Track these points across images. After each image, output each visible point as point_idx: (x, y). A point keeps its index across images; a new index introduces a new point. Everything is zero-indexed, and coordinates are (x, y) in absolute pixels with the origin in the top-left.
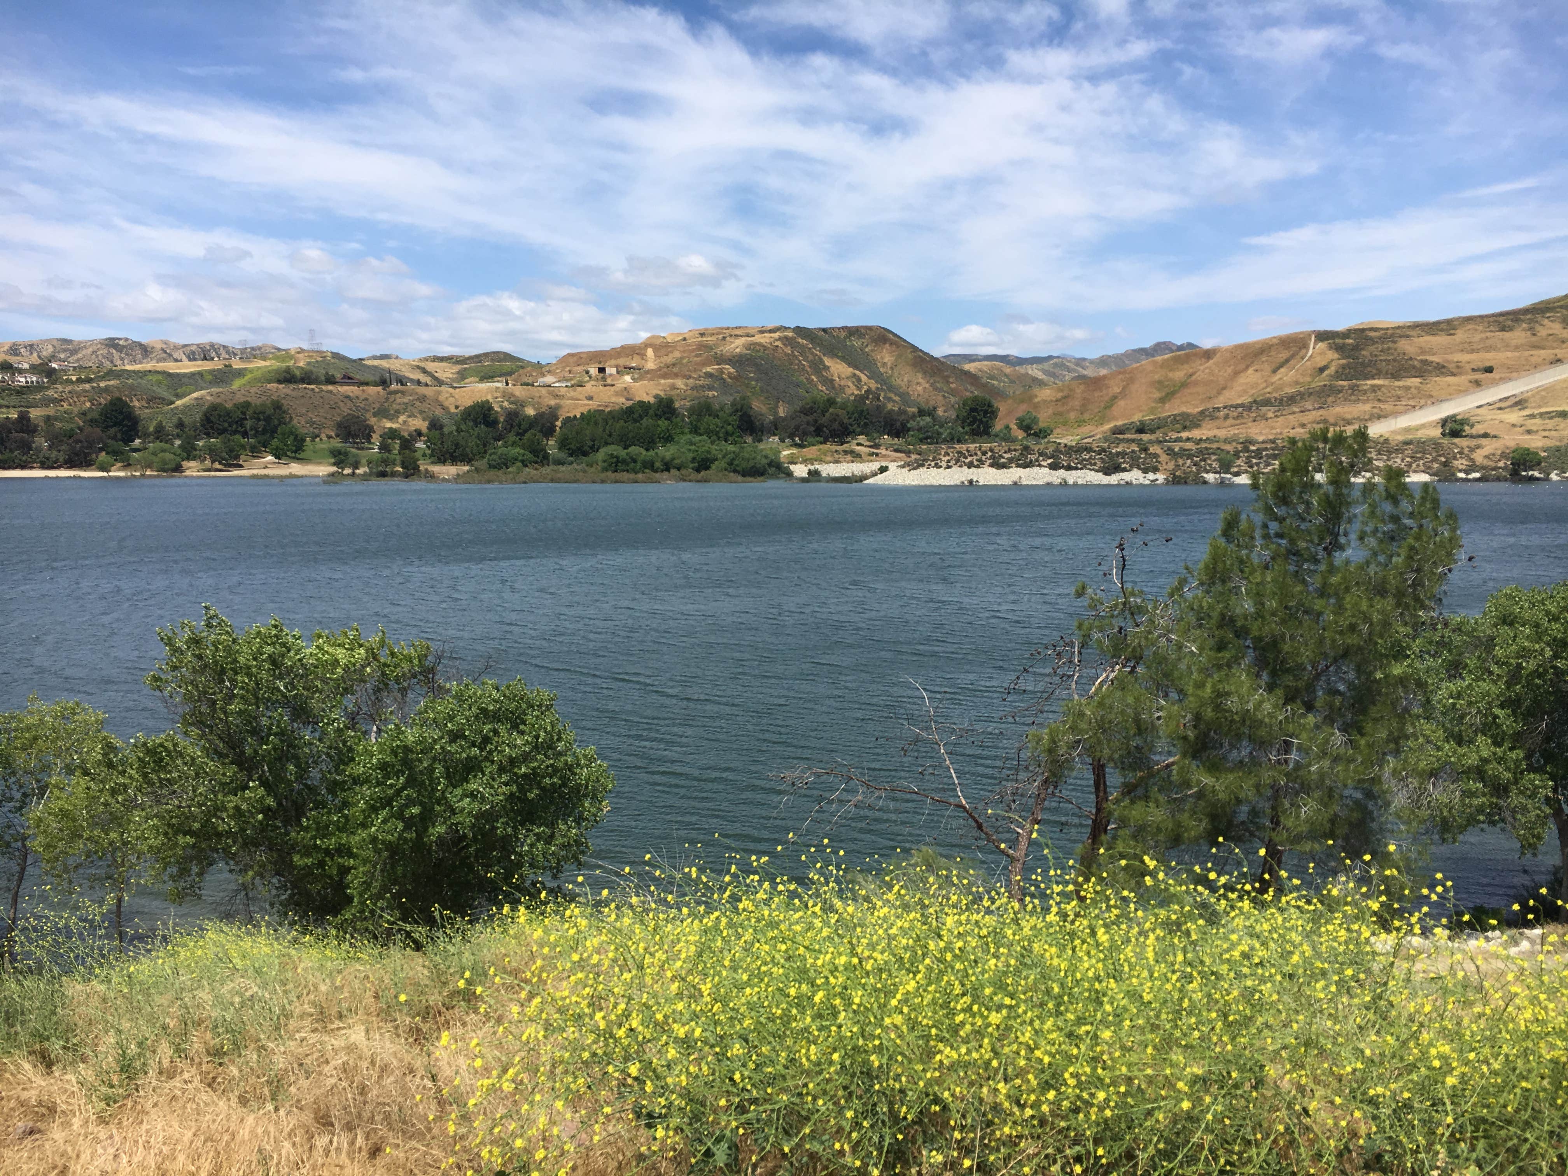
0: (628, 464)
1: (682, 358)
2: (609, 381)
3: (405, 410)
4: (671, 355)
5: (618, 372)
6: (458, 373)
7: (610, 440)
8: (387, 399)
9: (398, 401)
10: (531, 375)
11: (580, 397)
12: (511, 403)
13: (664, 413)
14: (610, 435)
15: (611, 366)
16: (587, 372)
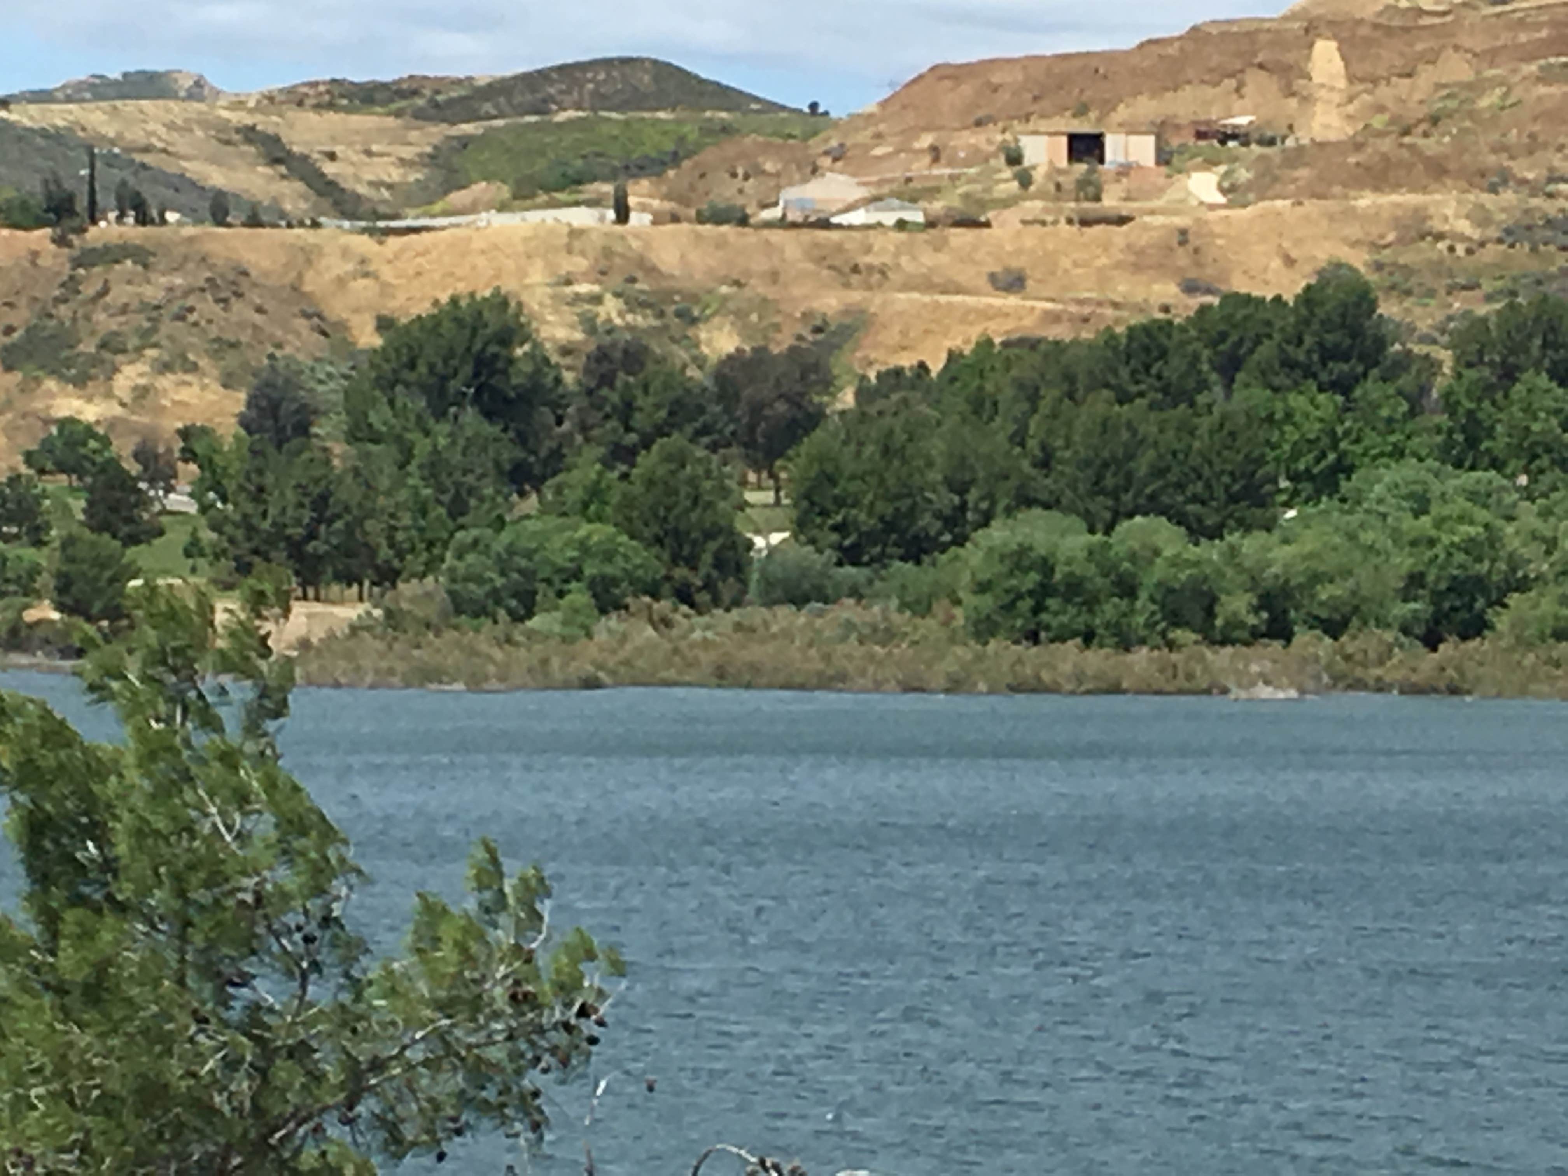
0: (1091, 603)
1: (1477, 87)
2: (1110, 202)
3: (147, 338)
4: (1426, 77)
5: (1163, 158)
6: (433, 159)
7: (1045, 484)
8: (72, 285)
9: (119, 294)
10: (758, 171)
11: (964, 275)
12: (634, 304)
13: (1328, 354)
14: (1045, 463)
15: (1133, 130)
16: (1014, 159)
